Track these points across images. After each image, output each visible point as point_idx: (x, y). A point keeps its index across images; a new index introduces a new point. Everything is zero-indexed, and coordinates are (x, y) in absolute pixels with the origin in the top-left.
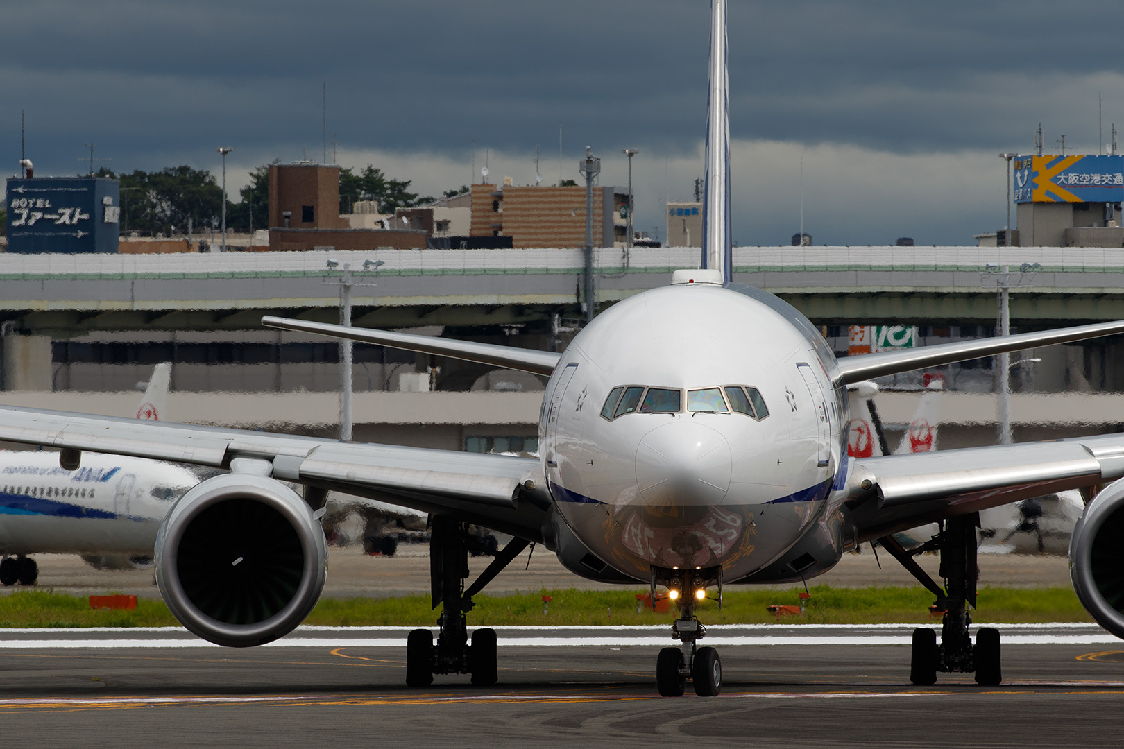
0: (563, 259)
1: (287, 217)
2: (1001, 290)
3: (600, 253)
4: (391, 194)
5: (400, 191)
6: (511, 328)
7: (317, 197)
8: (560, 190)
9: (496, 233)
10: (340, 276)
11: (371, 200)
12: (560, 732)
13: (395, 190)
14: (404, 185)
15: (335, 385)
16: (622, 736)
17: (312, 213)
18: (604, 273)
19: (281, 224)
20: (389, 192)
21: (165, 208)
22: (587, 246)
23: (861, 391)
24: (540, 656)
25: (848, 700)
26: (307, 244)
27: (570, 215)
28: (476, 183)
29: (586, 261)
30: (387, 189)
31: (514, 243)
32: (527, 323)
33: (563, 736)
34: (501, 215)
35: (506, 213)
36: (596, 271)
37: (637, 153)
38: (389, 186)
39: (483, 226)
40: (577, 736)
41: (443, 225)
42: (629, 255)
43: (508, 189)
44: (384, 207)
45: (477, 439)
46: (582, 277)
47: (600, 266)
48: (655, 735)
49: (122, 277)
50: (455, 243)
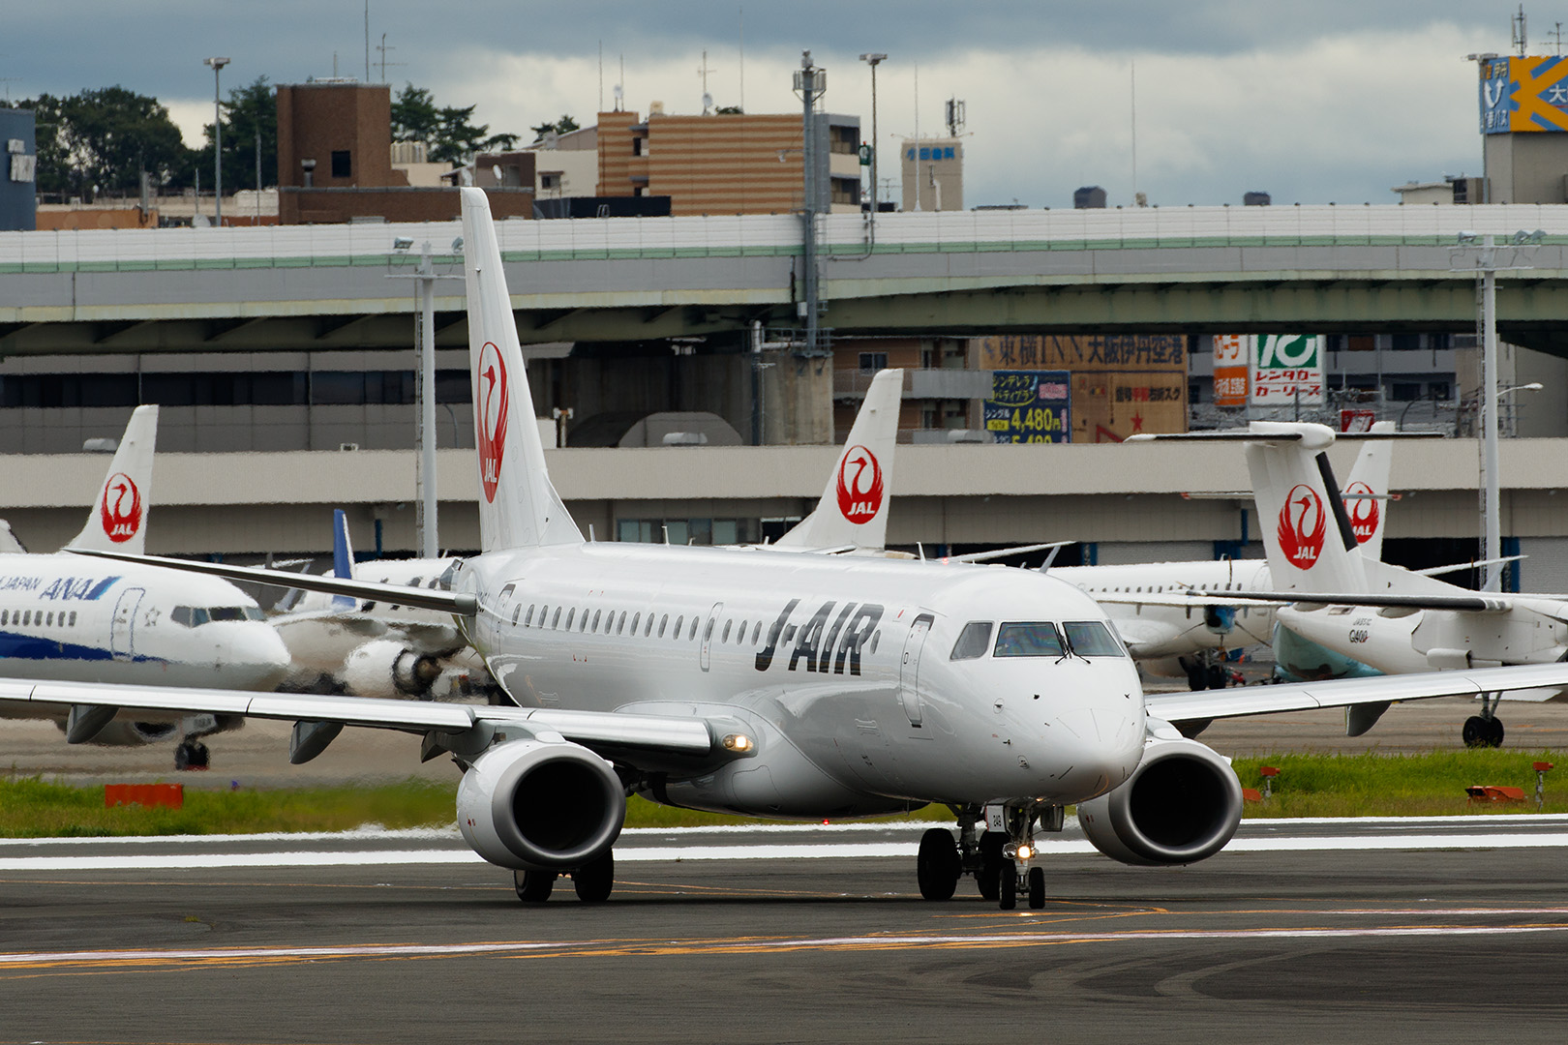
0: (772, 231)
1: (309, 169)
2: (1482, 276)
3: (828, 221)
4: (447, 129)
5: (459, 125)
6: (682, 345)
7: (355, 136)
8: (721, 121)
9: (638, 191)
10: (413, 262)
11: (413, 139)
12: (1004, 996)
13: (450, 124)
14: (465, 113)
15: (409, 440)
16: (1107, 1001)
17: (347, 163)
18: (834, 254)
19: (298, 180)
20: (443, 126)
21: (81, 157)
22: (805, 211)
23: (1307, 441)
24: (893, 874)
25: (1441, 939)
26: (340, 213)
27: (777, 160)
28: (605, 110)
29: (805, 234)
30: (439, 121)
31: (674, 207)
32: (711, 336)
33: (1011, 1002)
34: (647, 162)
35: (653, 157)
36: (820, 252)
37: (885, 58)
38: (442, 117)
39: (619, 179)
40: (1035, 1003)
41: (549, 180)
42: (875, 225)
43: (658, 119)
44: (436, 151)
45: (636, 525)
46: (798, 260)
47: (828, 242)
48: (1160, 999)
49: (57, 268)
50: (582, 208)
